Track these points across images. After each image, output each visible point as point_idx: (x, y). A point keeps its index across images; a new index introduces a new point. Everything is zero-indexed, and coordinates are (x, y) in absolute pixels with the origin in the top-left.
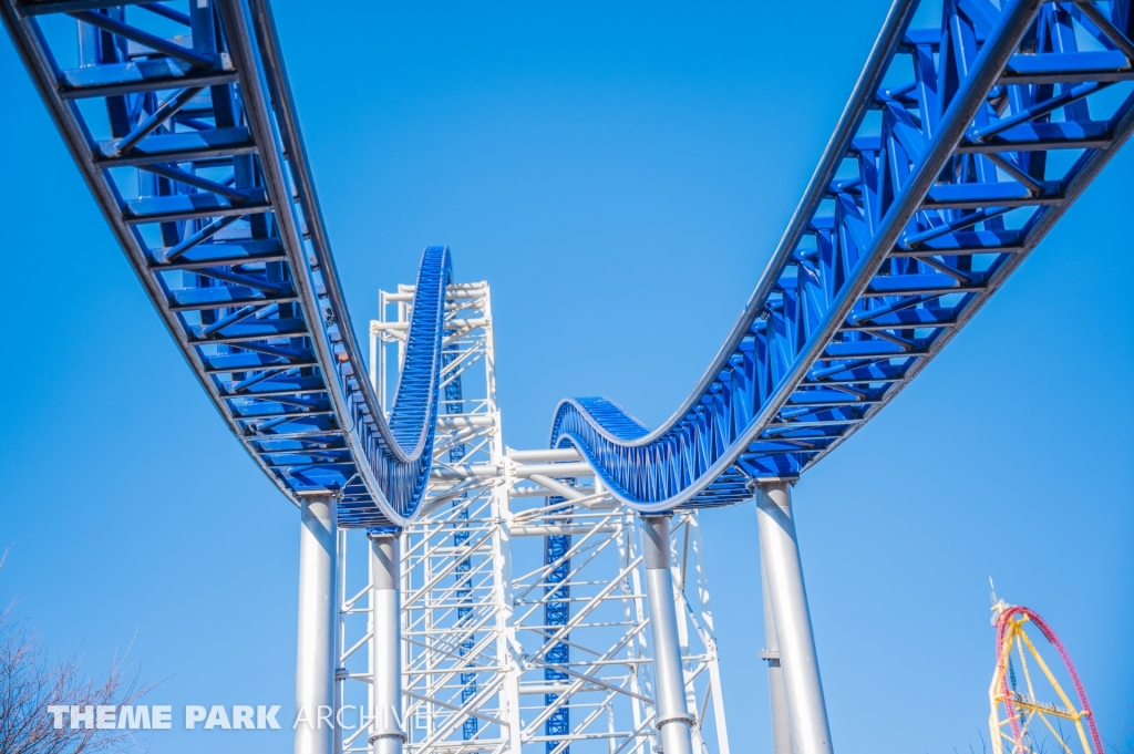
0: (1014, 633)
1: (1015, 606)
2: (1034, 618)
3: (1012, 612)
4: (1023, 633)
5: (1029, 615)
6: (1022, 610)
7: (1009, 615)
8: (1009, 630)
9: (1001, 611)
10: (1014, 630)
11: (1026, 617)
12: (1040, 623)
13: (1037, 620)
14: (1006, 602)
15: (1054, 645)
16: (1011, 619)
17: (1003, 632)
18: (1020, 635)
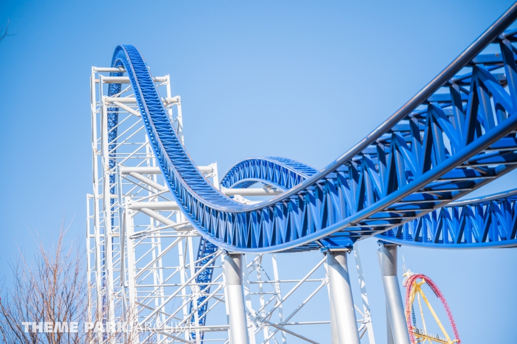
0: (416, 291)
1: (417, 274)
2: (429, 282)
3: (415, 278)
4: (421, 291)
5: (426, 280)
6: (422, 276)
7: (413, 280)
8: (413, 289)
9: (409, 277)
10: (416, 288)
11: (424, 281)
12: (432, 285)
13: (430, 282)
14: (411, 271)
15: (439, 299)
16: (414, 282)
17: (409, 290)
18: (420, 292)
